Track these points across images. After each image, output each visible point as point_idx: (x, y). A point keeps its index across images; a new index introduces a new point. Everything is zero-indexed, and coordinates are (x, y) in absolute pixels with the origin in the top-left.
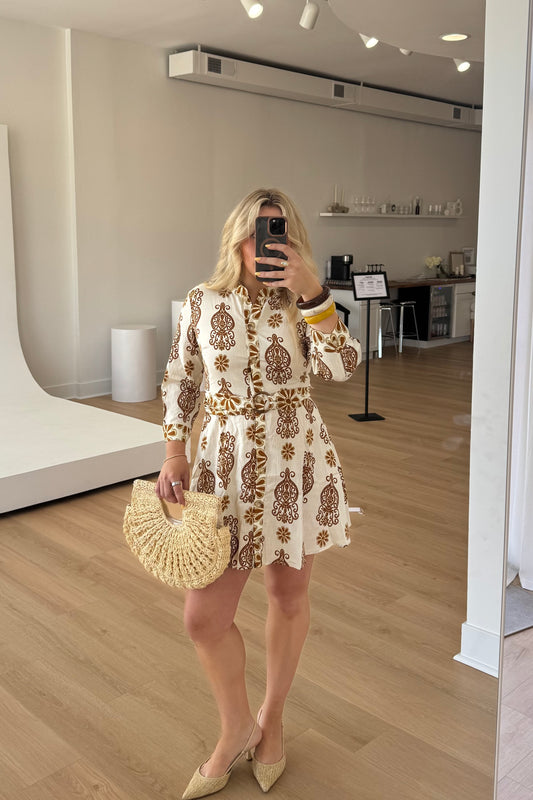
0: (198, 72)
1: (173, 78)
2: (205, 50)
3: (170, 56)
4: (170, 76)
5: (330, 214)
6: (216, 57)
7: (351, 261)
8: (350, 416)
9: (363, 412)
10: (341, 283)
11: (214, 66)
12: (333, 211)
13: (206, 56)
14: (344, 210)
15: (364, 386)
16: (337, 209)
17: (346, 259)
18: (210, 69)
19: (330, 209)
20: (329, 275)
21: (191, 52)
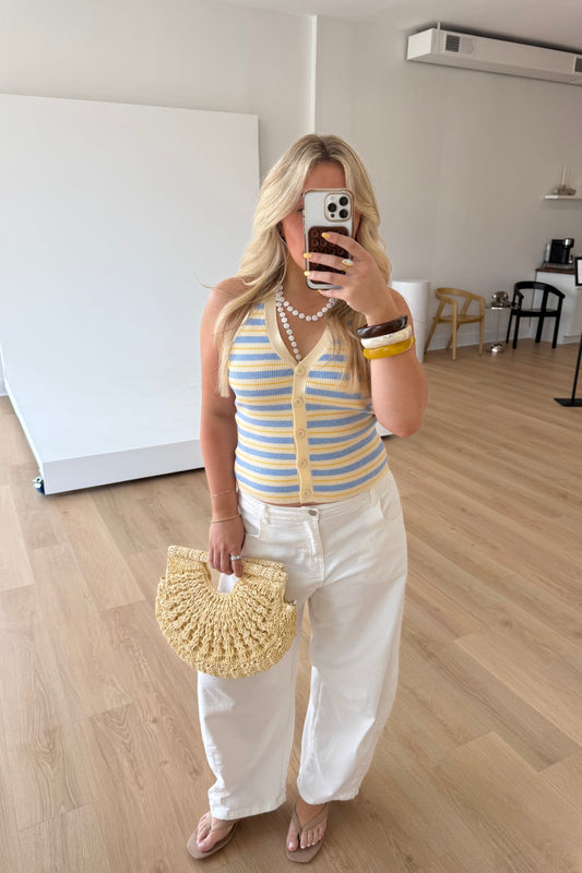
0: (436, 52)
1: (412, 61)
2: (445, 27)
3: (410, 38)
4: (409, 58)
5: (556, 197)
6: (455, 34)
7: (572, 245)
8: (556, 399)
9: (570, 397)
10: (560, 267)
11: (452, 44)
12: (559, 193)
13: (445, 33)
14: (571, 192)
15: (574, 370)
16: (565, 191)
17: (567, 243)
18: (447, 48)
19: (556, 191)
20: (547, 259)
21: (430, 31)
